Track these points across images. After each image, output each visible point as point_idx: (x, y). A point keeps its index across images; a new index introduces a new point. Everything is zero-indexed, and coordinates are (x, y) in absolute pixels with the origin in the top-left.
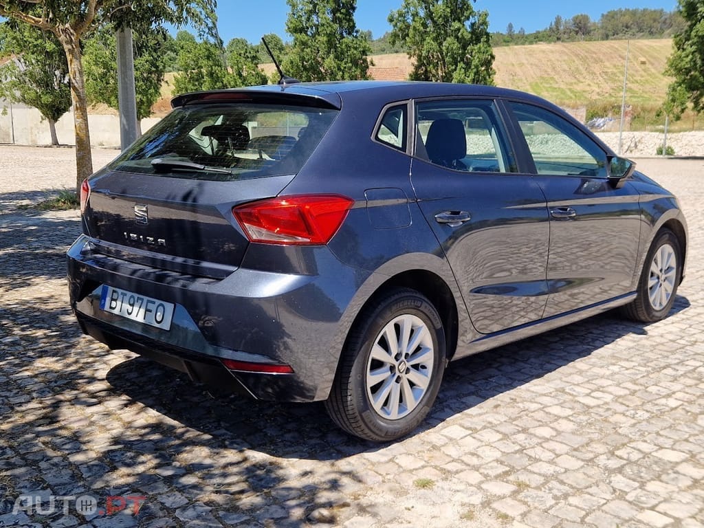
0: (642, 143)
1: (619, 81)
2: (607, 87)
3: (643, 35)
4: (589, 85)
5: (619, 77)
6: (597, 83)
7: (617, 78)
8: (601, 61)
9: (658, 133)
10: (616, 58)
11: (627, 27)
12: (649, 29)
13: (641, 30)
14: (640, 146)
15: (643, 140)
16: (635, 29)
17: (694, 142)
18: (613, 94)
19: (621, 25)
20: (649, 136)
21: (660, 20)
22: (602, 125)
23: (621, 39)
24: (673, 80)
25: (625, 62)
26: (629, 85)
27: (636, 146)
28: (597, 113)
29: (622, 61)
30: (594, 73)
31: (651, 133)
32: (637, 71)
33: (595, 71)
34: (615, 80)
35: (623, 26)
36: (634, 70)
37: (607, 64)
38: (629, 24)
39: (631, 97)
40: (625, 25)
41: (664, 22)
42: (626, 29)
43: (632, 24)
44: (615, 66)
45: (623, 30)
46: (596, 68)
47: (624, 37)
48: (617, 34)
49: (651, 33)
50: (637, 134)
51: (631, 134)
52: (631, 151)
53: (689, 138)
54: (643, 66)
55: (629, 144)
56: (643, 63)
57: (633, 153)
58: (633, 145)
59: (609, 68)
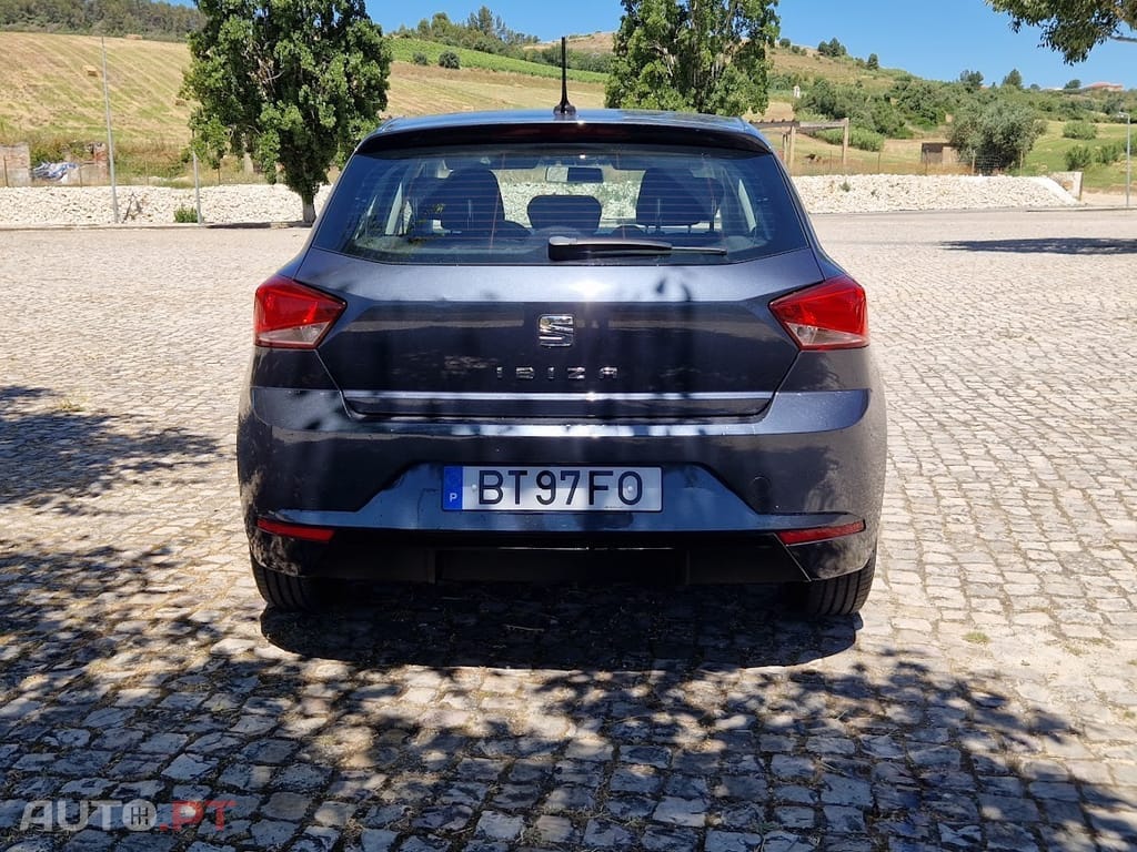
0: (148, 204)
1: (61, 102)
2: (44, 111)
3: (59, 28)
4: (10, 106)
5: (59, 95)
6: (24, 104)
7: (56, 97)
8: (21, 67)
9: (169, 188)
10: (44, 63)
11: (29, 11)
12: (67, 18)
13: (53, 19)
14: (146, 210)
15: (148, 199)
16: (43, 16)
17: (225, 202)
18: (57, 123)
19: (17, 7)
20: (155, 193)
21: (83, 6)
22: (60, 174)
23: (22, 31)
24: (195, 105)
25: (63, 72)
26: (79, 109)
27: (139, 209)
28: (45, 155)
29: (57, 69)
30: (12, 86)
31: (158, 188)
32: (86, 87)
33: (15, 81)
34: (54, 100)
35: (21, 10)
36: (80, 86)
37: (30, 71)
38: (32, 7)
39: (88, 129)
40: (24, 8)
41: (90, 9)
42: (27, 15)
43: (36, 7)
44: (46, 76)
45: (23, 16)
46: (16, 78)
47: (26, 29)
48: (14, 22)
49: (72, 26)
50: (136, 189)
51: (128, 190)
52: (133, 218)
53: (218, 196)
54: (93, 79)
55: (127, 205)
56: (93, 74)
57: (137, 220)
58: (134, 207)
59: (36, 79)
